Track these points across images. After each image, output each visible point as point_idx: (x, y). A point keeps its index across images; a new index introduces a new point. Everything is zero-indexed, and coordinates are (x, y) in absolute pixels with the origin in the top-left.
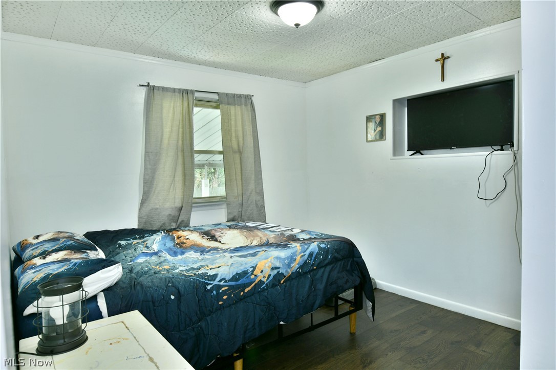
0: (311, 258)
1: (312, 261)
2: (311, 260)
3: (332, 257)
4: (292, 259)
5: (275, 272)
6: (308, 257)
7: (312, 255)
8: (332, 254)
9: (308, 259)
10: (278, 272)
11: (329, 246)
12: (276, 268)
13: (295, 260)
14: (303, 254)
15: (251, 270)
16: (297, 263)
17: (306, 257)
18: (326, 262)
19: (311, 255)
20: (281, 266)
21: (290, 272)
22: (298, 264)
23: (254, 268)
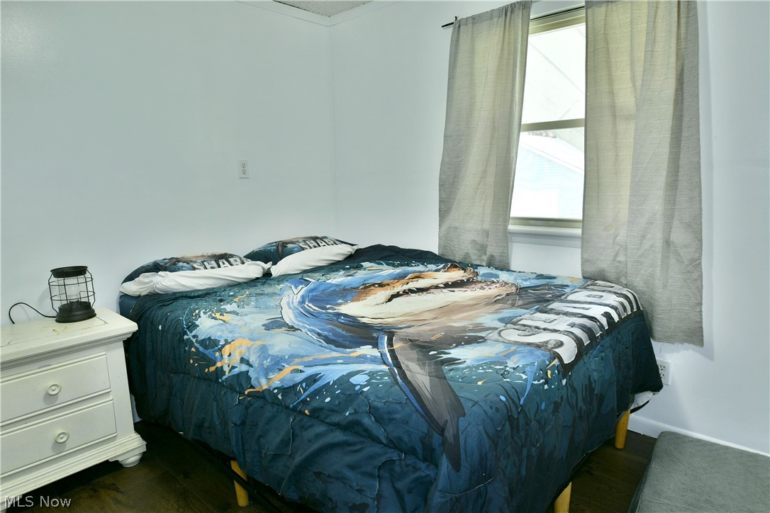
0: (308, 386)
1: (307, 393)
2: (305, 390)
3: (351, 418)
4: (277, 364)
5: (244, 368)
6: (305, 380)
7: (315, 381)
8: (356, 412)
9: (301, 383)
10: (248, 371)
11: (365, 389)
12: (248, 363)
13: (281, 370)
14: (300, 367)
15: (222, 343)
16: (281, 377)
17: (300, 377)
18: (335, 418)
19: (313, 379)
20: (256, 365)
21: (264, 385)
22: (281, 380)
23: (227, 342)
